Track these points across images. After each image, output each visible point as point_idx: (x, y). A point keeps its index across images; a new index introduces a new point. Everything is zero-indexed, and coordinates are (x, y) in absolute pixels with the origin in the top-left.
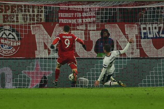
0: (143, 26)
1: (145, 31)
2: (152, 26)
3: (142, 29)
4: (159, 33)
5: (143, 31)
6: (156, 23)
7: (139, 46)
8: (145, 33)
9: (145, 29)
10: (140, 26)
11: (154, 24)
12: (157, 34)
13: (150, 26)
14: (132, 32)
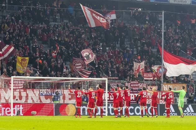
0: (41, 90)
1: (42, 92)
2: (44, 90)
4: (47, 93)
5: (41, 92)
7: (40, 99)
8: (41, 93)
9: (41, 91)
14: (37, 92)
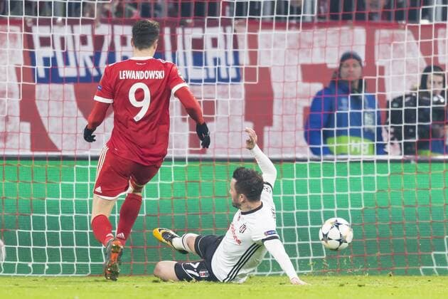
1: (48, 52)
2: (73, 31)
3: (37, 42)
4: (96, 59)
5: (41, 52)
6: (85, 22)
8: (47, 61)
9: (45, 42)
10: (28, 29)
11: (76, 22)
12: (90, 65)
13: (65, 31)
